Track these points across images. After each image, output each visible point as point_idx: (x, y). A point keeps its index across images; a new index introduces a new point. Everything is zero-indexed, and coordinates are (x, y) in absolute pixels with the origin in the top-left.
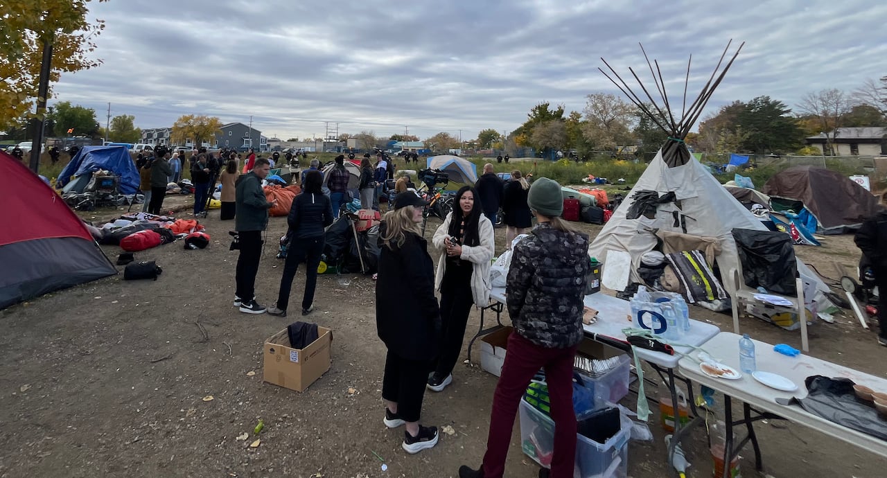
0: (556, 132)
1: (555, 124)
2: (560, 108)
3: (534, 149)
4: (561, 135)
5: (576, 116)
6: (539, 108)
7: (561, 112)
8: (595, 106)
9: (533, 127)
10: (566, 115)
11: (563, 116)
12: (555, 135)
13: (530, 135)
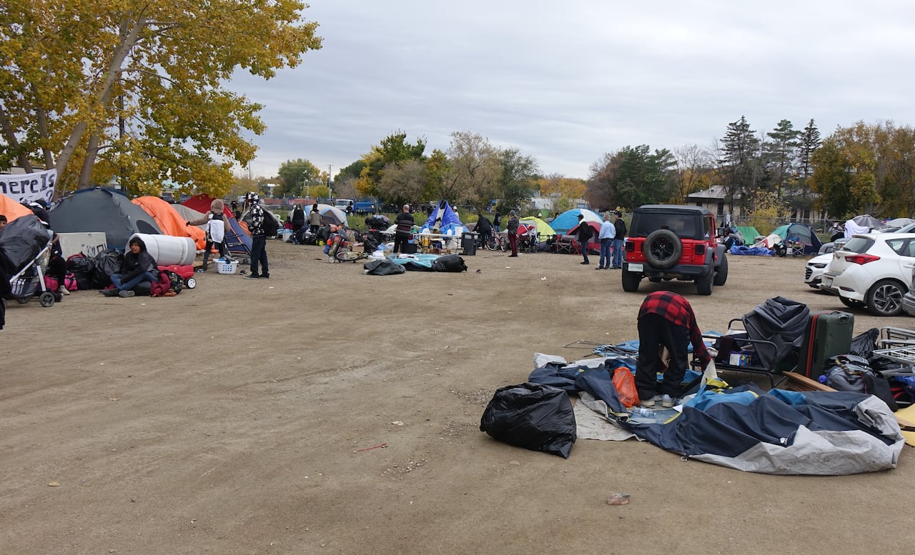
0: (413, 178)
1: (411, 165)
2: (420, 142)
3: (381, 200)
4: (419, 182)
5: (438, 158)
6: (391, 140)
7: (421, 148)
8: (460, 147)
9: (382, 167)
10: (427, 153)
11: (424, 154)
12: (411, 182)
13: (378, 179)
